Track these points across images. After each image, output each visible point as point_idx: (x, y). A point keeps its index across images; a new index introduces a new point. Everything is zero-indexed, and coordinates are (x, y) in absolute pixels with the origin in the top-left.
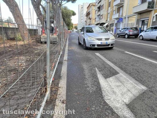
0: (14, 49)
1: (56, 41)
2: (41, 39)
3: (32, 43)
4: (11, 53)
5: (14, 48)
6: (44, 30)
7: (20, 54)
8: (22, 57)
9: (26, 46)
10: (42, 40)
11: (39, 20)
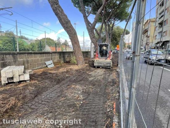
0: (70, 75)
1: (110, 66)
2: (95, 63)
3: (86, 67)
4: (68, 79)
5: (71, 73)
6: (98, 54)
7: (76, 81)
8: (78, 86)
9: (80, 72)
10: (95, 65)
11: (92, 44)
